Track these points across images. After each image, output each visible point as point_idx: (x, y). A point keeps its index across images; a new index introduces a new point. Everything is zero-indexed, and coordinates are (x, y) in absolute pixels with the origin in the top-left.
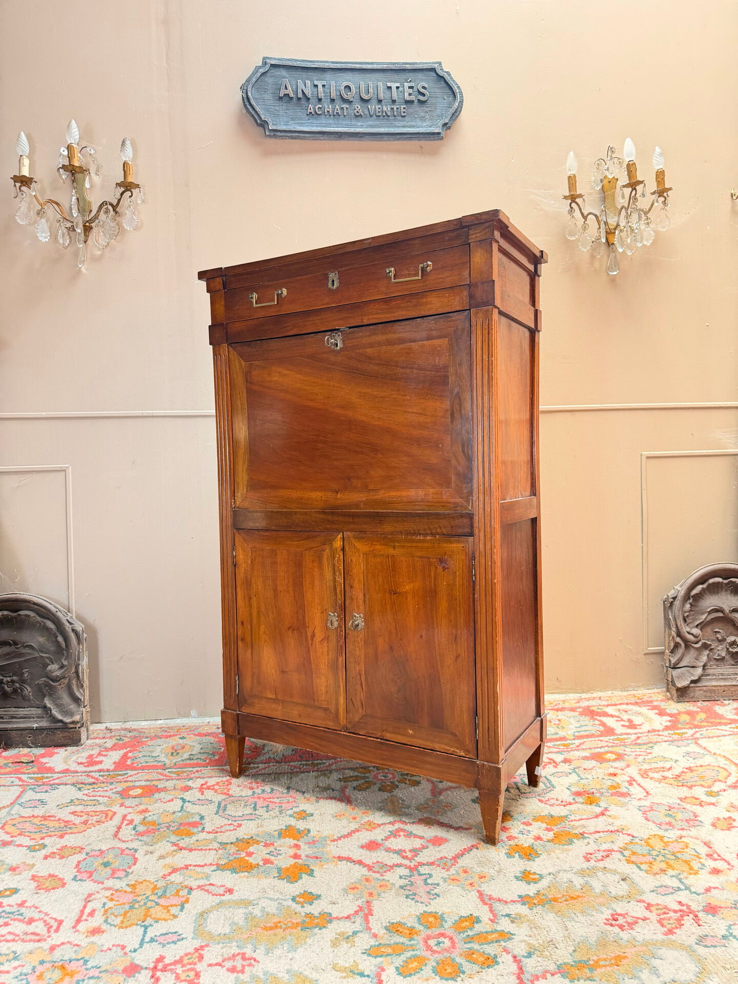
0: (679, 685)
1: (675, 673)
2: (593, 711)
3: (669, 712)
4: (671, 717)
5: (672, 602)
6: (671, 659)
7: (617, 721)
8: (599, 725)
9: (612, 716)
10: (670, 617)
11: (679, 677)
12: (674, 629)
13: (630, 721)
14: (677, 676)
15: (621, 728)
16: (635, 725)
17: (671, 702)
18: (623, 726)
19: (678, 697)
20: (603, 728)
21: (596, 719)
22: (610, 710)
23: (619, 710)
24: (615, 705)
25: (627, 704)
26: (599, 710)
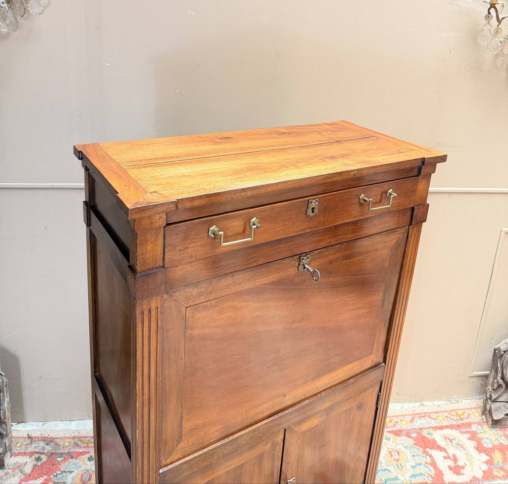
0: (495, 418)
1: (494, 406)
2: (425, 438)
3: (485, 445)
4: (487, 455)
5: (503, 355)
6: (493, 395)
7: (445, 458)
8: (431, 465)
9: (440, 449)
10: (499, 365)
11: (496, 410)
12: (500, 375)
13: (455, 459)
14: (494, 409)
15: (448, 470)
16: (458, 466)
17: (485, 426)
18: (450, 468)
19: (492, 424)
20: (433, 472)
21: (427, 453)
22: (438, 436)
23: (445, 438)
24: (441, 428)
25: (451, 427)
26: (430, 437)
